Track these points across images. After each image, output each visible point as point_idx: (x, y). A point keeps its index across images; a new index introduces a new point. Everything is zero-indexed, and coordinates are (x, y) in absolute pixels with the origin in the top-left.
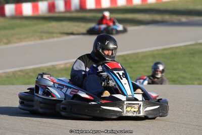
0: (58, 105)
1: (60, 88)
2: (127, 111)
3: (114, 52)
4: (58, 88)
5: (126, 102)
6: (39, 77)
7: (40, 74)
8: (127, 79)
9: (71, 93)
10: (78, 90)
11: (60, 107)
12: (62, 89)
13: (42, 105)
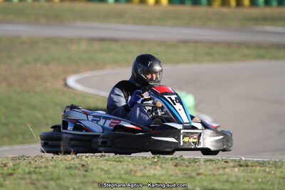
0: (95, 140)
1: (95, 120)
2: (184, 142)
3: (158, 76)
4: (92, 120)
5: (182, 131)
6: (68, 110)
7: (68, 107)
8: (181, 104)
9: (110, 125)
10: (120, 121)
11: (98, 142)
12: (98, 121)
13: (73, 142)
